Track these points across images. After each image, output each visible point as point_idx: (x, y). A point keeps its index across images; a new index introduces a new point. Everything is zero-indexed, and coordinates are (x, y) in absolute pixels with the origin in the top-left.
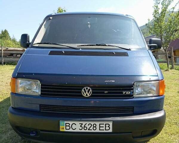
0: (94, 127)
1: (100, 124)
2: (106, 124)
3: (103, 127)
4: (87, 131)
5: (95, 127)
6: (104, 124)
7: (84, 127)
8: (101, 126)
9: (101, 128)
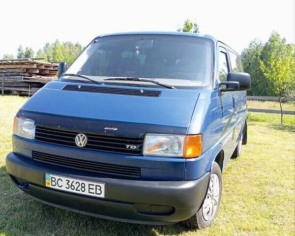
0: (82, 187)
1: (89, 184)
2: (96, 186)
3: (93, 189)
4: (74, 191)
5: (84, 187)
6: (94, 185)
7: (72, 185)
8: (91, 187)
9: (91, 191)
